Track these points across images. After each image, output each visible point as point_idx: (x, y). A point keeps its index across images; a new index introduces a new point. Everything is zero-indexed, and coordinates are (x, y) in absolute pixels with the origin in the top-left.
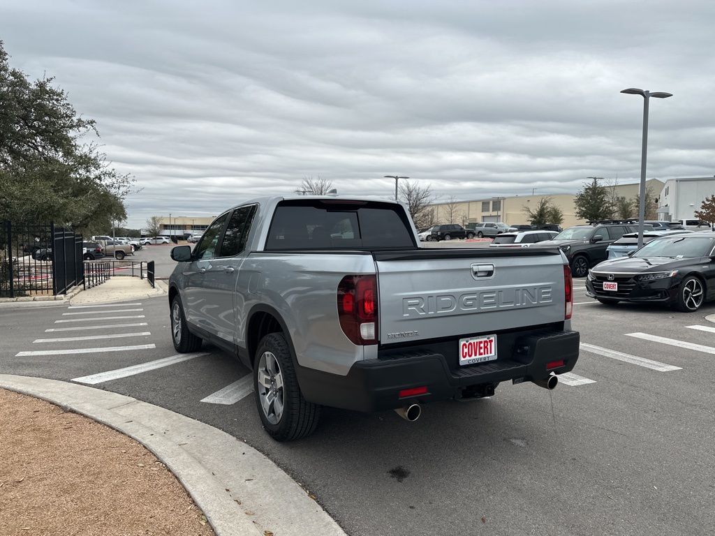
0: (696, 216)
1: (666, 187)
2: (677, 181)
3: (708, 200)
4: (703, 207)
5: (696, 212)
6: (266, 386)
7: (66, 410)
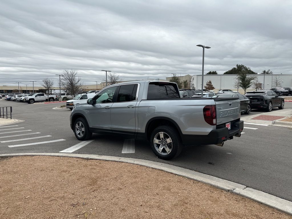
0: (205, 88)
1: (193, 78)
2: (197, 75)
3: (208, 82)
4: (207, 85)
5: (205, 86)
6: (159, 143)
7: (88, 159)
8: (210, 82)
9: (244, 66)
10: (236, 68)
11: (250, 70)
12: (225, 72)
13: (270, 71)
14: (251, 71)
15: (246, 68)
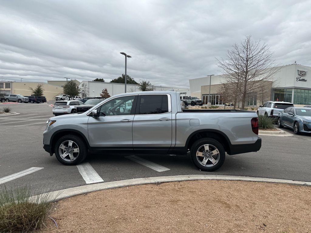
0: (101, 96)
1: (82, 84)
2: (88, 82)
3: (104, 90)
4: (103, 93)
5: (100, 94)
6: (203, 156)
7: (158, 184)
8: (106, 90)
9: (129, 76)
10: (122, 77)
11: (134, 80)
12: (112, 80)
13: (149, 83)
14: (135, 82)
15: (131, 78)
